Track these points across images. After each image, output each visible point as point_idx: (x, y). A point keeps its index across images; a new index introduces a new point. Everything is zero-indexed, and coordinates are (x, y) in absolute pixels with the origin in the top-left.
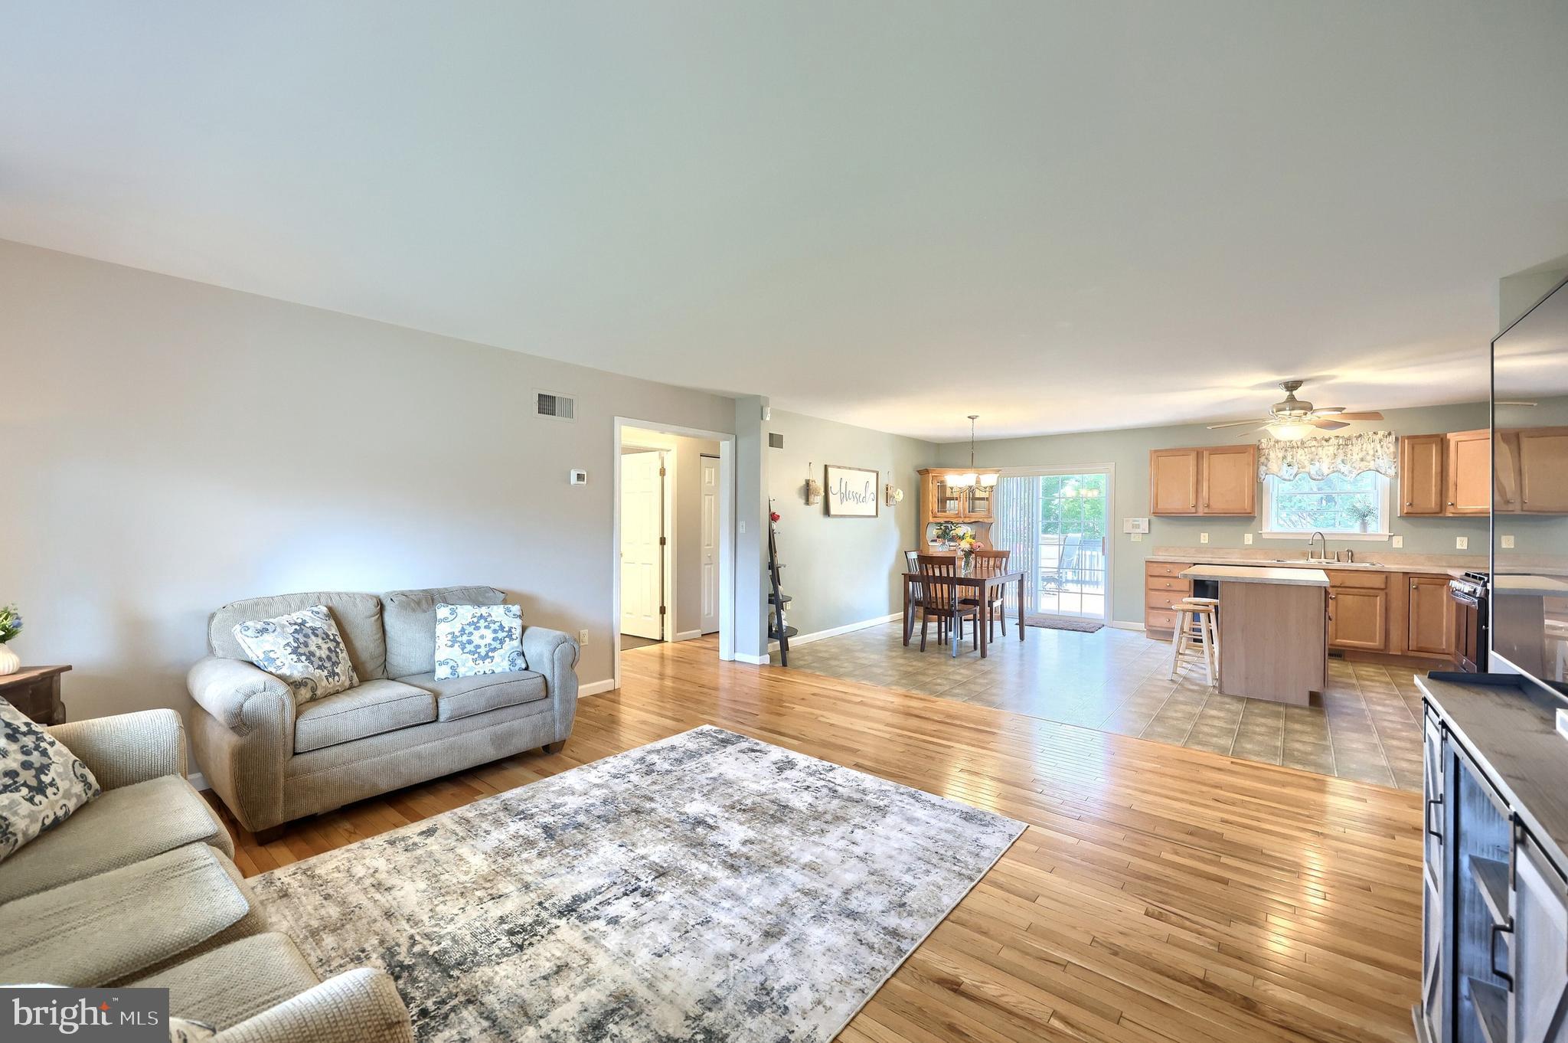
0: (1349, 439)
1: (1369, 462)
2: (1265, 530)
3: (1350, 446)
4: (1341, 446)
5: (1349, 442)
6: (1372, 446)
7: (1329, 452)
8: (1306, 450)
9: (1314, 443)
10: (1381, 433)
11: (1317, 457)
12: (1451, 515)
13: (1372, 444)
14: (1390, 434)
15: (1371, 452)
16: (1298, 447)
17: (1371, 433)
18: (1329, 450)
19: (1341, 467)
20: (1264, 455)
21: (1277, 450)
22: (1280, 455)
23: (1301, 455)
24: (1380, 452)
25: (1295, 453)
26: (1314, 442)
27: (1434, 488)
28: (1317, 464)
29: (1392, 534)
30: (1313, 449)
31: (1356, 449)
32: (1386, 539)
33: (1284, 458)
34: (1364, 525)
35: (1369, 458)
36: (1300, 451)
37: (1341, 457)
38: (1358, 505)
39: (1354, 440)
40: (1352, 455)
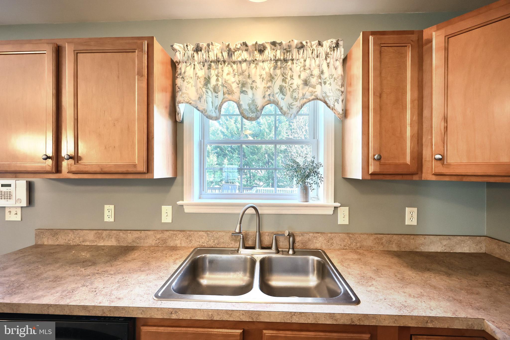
0: (288, 50)
1: (314, 87)
2: (185, 201)
3: (290, 63)
4: (279, 63)
5: (289, 57)
6: (317, 62)
7: (264, 73)
8: (235, 66)
9: (245, 55)
10: (327, 44)
11: (250, 81)
12: (434, 178)
13: (317, 60)
14: (337, 45)
15: (316, 72)
16: (224, 62)
17: (315, 43)
18: (264, 69)
19: (279, 97)
20: (180, 74)
21: (197, 66)
22: (201, 73)
23: (228, 74)
24: (326, 75)
25: (220, 70)
26: (245, 53)
27: (408, 129)
28: (250, 92)
29: (338, 204)
30: (244, 65)
31: (297, 67)
32: (331, 212)
33: (207, 80)
34: (305, 190)
35: (314, 81)
36: (227, 69)
37: (278, 82)
38: (300, 161)
39: (295, 51)
40: (292, 77)
